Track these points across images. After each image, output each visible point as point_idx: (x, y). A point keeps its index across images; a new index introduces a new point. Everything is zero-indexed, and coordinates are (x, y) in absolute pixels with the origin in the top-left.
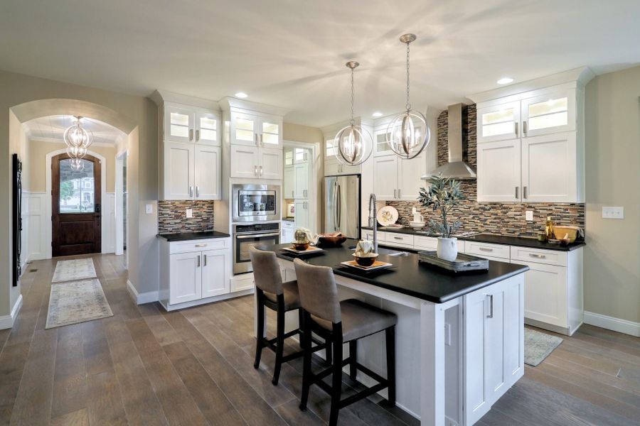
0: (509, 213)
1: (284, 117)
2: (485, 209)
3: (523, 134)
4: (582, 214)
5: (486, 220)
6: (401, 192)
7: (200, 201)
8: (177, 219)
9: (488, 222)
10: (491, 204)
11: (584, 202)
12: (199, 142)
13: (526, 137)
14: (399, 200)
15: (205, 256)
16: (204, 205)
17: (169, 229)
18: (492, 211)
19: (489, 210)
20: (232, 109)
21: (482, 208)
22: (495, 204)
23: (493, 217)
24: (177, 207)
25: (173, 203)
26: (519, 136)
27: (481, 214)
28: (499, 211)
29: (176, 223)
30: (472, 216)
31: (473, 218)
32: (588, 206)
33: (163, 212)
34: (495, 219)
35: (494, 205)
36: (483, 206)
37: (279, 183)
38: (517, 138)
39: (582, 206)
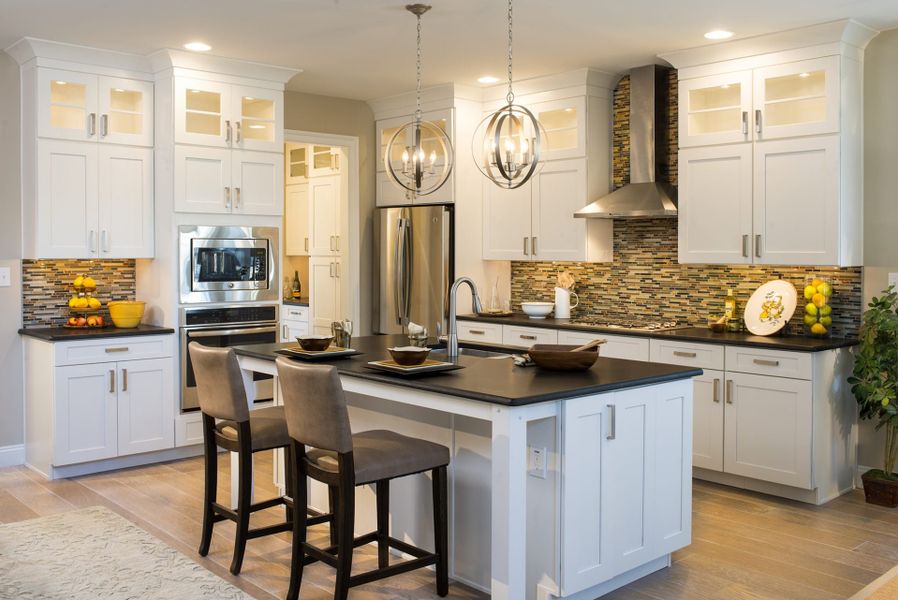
0: (741, 286)
1: (286, 85)
2: (699, 279)
3: (756, 135)
4: (858, 286)
5: (700, 300)
6: (539, 243)
7: (107, 261)
8: (60, 298)
9: (703, 304)
10: (710, 267)
11: (862, 265)
12: (107, 139)
13: (761, 140)
14: (534, 259)
15: (125, 371)
16: (115, 268)
17: (44, 318)
18: (711, 282)
19: (706, 279)
20: (176, 72)
21: (693, 276)
22: (716, 267)
23: (714, 293)
24: (61, 274)
25: (50, 264)
26: (750, 139)
27: (693, 287)
28: (724, 282)
29: (57, 307)
30: (676, 292)
31: (678, 295)
32: (867, 272)
33: (32, 284)
34: (716, 297)
35: (715, 269)
36: (695, 271)
37: (277, 223)
38: (747, 142)
39: (858, 270)
